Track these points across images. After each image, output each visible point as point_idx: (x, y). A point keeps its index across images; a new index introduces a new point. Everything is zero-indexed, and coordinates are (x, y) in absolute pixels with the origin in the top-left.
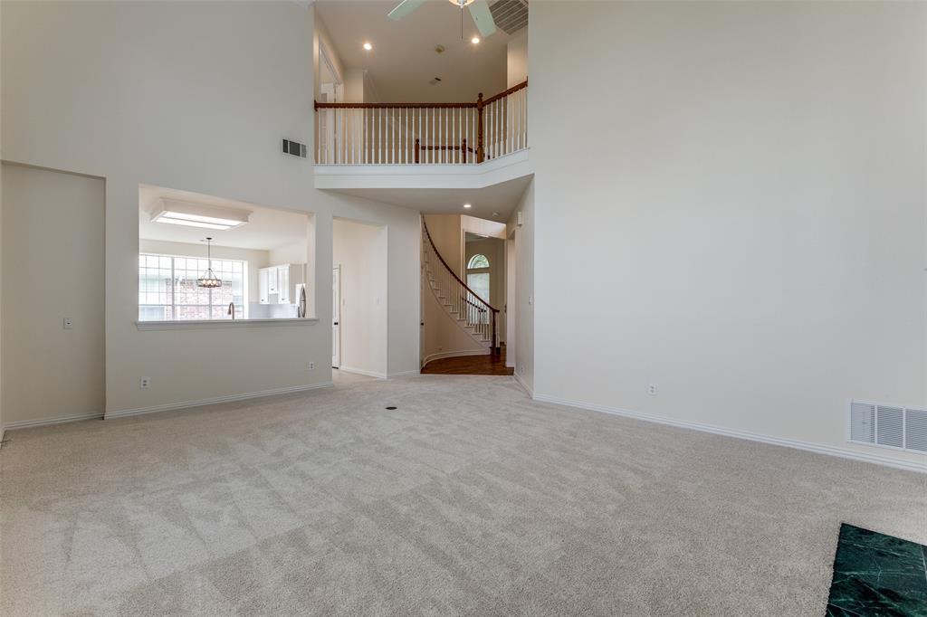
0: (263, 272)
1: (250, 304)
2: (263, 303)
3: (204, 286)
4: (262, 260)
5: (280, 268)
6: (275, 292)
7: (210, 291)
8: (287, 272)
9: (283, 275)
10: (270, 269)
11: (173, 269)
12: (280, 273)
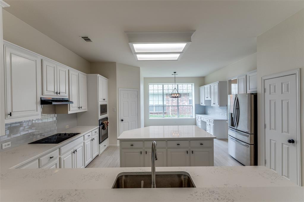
0: (202, 88)
1: (196, 105)
2: (202, 105)
3: (173, 97)
4: (201, 81)
5: (212, 85)
6: (209, 99)
7: (178, 99)
8: (216, 87)
9: (214, 89)
10: (206, 86)
11: (163, 90)
12: (212, 87)
